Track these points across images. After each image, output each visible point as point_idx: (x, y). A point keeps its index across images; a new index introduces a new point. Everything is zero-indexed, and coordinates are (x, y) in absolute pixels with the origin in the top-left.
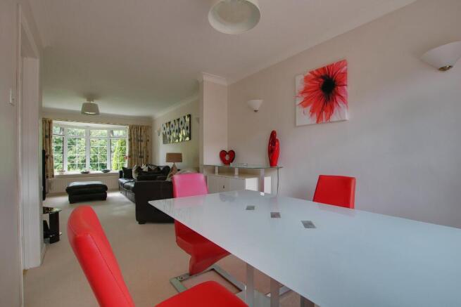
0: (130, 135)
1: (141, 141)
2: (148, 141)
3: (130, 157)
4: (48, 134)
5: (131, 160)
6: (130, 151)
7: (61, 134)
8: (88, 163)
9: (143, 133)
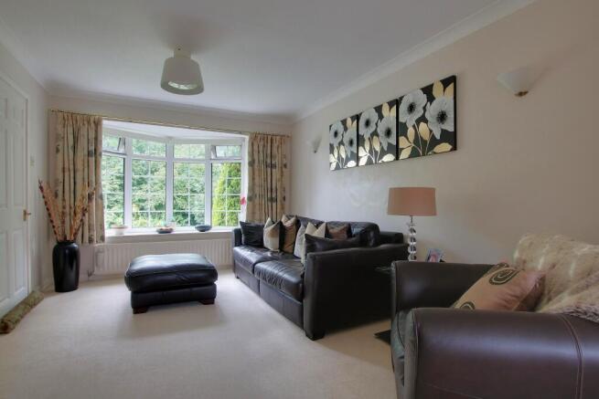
0: (252, 154)
1: (273, 166)
2: (285, 166)
3: (250, 199)
4: (92, 148)
5: (254, 206)
6: (252, 189)
7: (121, 151)
8: (169, 210)
9: (275, 150)
